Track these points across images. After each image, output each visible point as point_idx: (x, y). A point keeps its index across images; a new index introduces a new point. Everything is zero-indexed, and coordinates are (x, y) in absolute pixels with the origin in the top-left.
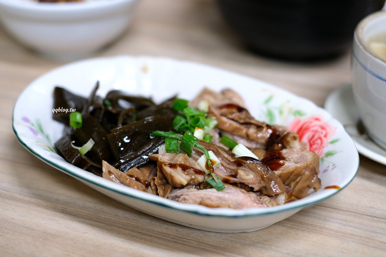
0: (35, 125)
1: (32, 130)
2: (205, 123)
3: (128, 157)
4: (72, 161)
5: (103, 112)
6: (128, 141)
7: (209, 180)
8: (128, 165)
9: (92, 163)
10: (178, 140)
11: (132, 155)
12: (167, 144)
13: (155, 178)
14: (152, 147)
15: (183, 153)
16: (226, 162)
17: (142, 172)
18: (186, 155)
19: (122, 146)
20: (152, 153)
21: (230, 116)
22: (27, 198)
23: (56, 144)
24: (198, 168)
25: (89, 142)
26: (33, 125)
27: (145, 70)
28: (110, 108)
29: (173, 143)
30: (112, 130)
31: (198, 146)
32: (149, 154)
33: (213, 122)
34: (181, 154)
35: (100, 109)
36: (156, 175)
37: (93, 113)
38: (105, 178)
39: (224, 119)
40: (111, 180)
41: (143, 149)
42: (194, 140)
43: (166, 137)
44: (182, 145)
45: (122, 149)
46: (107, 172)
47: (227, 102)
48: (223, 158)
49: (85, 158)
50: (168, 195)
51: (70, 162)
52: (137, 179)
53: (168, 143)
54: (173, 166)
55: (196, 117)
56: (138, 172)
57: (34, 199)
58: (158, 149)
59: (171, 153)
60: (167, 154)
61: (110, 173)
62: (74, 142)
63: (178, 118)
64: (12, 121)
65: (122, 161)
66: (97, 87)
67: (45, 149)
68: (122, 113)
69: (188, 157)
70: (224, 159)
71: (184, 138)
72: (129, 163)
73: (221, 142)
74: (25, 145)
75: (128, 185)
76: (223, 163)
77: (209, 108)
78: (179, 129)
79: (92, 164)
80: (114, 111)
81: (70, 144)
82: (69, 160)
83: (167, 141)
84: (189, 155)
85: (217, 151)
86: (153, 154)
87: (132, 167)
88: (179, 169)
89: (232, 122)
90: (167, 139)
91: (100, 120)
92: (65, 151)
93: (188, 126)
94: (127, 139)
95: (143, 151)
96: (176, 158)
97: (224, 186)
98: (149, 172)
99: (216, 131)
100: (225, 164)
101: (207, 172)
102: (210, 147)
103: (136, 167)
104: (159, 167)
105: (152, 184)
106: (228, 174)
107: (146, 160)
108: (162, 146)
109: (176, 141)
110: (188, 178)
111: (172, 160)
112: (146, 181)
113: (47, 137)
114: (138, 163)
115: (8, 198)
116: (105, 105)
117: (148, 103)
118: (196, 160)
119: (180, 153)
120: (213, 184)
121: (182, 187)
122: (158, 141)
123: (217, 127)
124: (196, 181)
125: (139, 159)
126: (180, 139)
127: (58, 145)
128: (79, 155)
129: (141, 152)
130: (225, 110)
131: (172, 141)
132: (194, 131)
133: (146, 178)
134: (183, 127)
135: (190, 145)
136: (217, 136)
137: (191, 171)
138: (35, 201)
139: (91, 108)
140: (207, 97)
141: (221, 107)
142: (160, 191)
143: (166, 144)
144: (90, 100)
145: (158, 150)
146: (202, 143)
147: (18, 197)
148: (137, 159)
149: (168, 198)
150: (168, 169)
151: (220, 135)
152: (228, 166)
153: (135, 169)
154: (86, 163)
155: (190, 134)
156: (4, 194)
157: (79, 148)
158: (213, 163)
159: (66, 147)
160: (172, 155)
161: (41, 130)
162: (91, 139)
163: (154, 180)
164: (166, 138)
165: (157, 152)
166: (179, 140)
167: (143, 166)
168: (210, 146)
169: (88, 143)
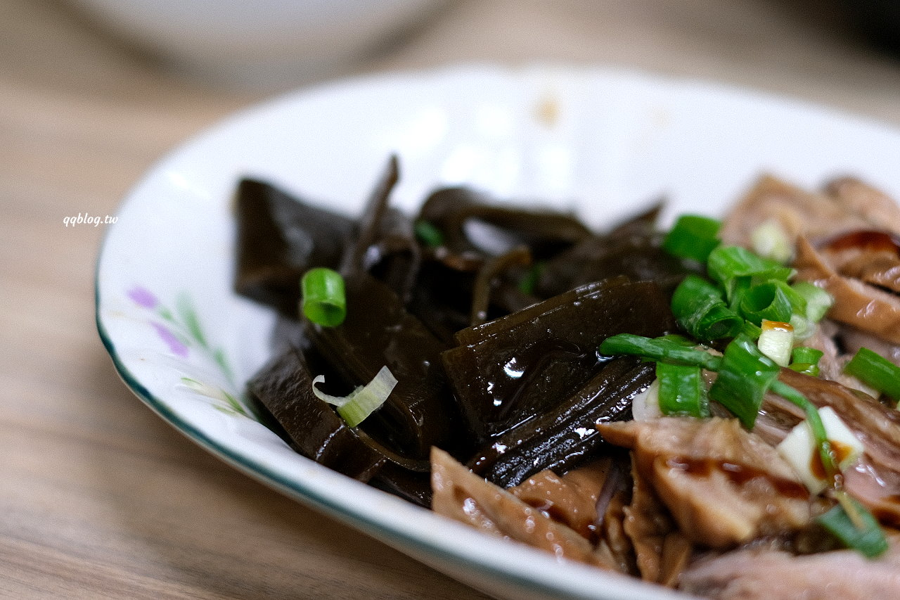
0: (176, 315)
1: (164, 333)
2: (793, 305)
3: (520, 432)
4: (317, 449)
5: (415, 267)
6: (517, 374)
7: (829, 518)
8: (520, 462)
9: (387, 456)
10: (703, 367)
11: (535, 424)
12: (665, 384)
13: (626, 510)
14: (607, 393)
15: (723, 417)
16: (881, 447)
17: (573, 486)
18: (736, 423)
19: (497, 393)
20: (606, 418)
21: (878, 278)
22: (151, 580)
23: (250, 385)
24: (784, 472)
25: (376, 378)
26: (167, 316)
27: (547, 113)
28: (441, 252)
29: (686, 379)
30: (460, 335)
31: (784, 389)
32: (597, 422)
33: (819, 300)
34: (716, 420)
35: (406, 254)
36: (627, 499)
37: (380, 269)
38: (441, 513)
39: (856, 287)
40: (463, 520)
41: (575, 402)
42: (764, 368)
43: (659, 358)
44: (720, 386)
45: (497, 403)
46: (450, 492)
47: (853, 224)
48: (872, 434)
49: (364, 435)
50: (678, 575)
51: (310, 451)
52: (558, 515)
53: (666, 381)
54: (696, 467)
55: (756, 284)
56: (558, 486)
57: (177, 586)
58: (630, 401)
59: (679, 415)
60: (666, 421)
61: (460, 494)
62: (321, 379)
63: (690, 284)
64: (94, 302)
65: (501, 448)
66: (392, 176)
67: (218, 408)
68: (486, 271)
69: (743, 432)
70: (876, 437)
71: (728, 362)
72: (523, 455)
73: (848, 371)
74: (145, 392)
75: (532, 541)
76: (872, 454)
77: (799, 246)
78: (702, 327)
79: (387, 460)
80: (458, 263)
81: (306, 385)
82: (308, 448)
83: (664, 374)
84: (748, 426)
85: (849, 406)
86: (612, 420)
87: (534, 471)
88: (719, 479)
89: (883, 297)
90: (662, 364)
91: (407, 297)
92: (289, 413)
93: (732, 314)
94: (514, 368)
95: (573, 411)
96: (702, 437)
97: (883, 539)
98: (599, 489)
99: (825, 331)
100: (879, 456)
101: (816, 485)
102: (823, 395)
103: (554, 470)
104: (640, 472)
105: (613, 531)
106: (891, 491)
107: (583, 444)
108: (643, 390)
109: (696, 372)
110: (754, 511)
111: (687, 442)
112: (591, 523)
113: (219, 359)
114: (559, 456)
115: (83, 583)
116: (421, 240)
117: (568, 233)
118: (775, 442)
119: (712, 416)
120: (846, 533)
121: (731, 545)
122: (627, 372)
123: (831, 317)
124: (781, 523)
125: (561, 440)
126: (711, 365)
127: (263, 390)
128: (342, 427)
129: (568, 412)
130: (852, 256)
131: (685, 374)
132: (759, 334)
133: (590, 511)
134: (714, 319)
135: (750, 386)
136: (831, 349)
137: (760, 485)
138: (180, 591)
139: (374, 253)
140: (776, 206)
141: (837, 244)
142: (646, 559)
143: (661, 384)
144: (368, 222)
145: (629, 407)
146: (789, 379)
147: (121, 579)
148: (553, 440)
149: (677, 587)
150: (675, 478)
151: (842, 346)
152: (891, 464)
153: (549, 477)
154: (368, 456)
155: (746, 346)
156: (68, 566)
157: (339, 402)
158: (839, 452)
159: (290, 398)
160: (684, 424)
161: (198, 335)
162: (385, 368)
163: (621, 518)
164: (658, 363)
165: (627, 415)
166: (709, 369)
167: (574, 464)
168: (820, 391)
169: (372, 382)
